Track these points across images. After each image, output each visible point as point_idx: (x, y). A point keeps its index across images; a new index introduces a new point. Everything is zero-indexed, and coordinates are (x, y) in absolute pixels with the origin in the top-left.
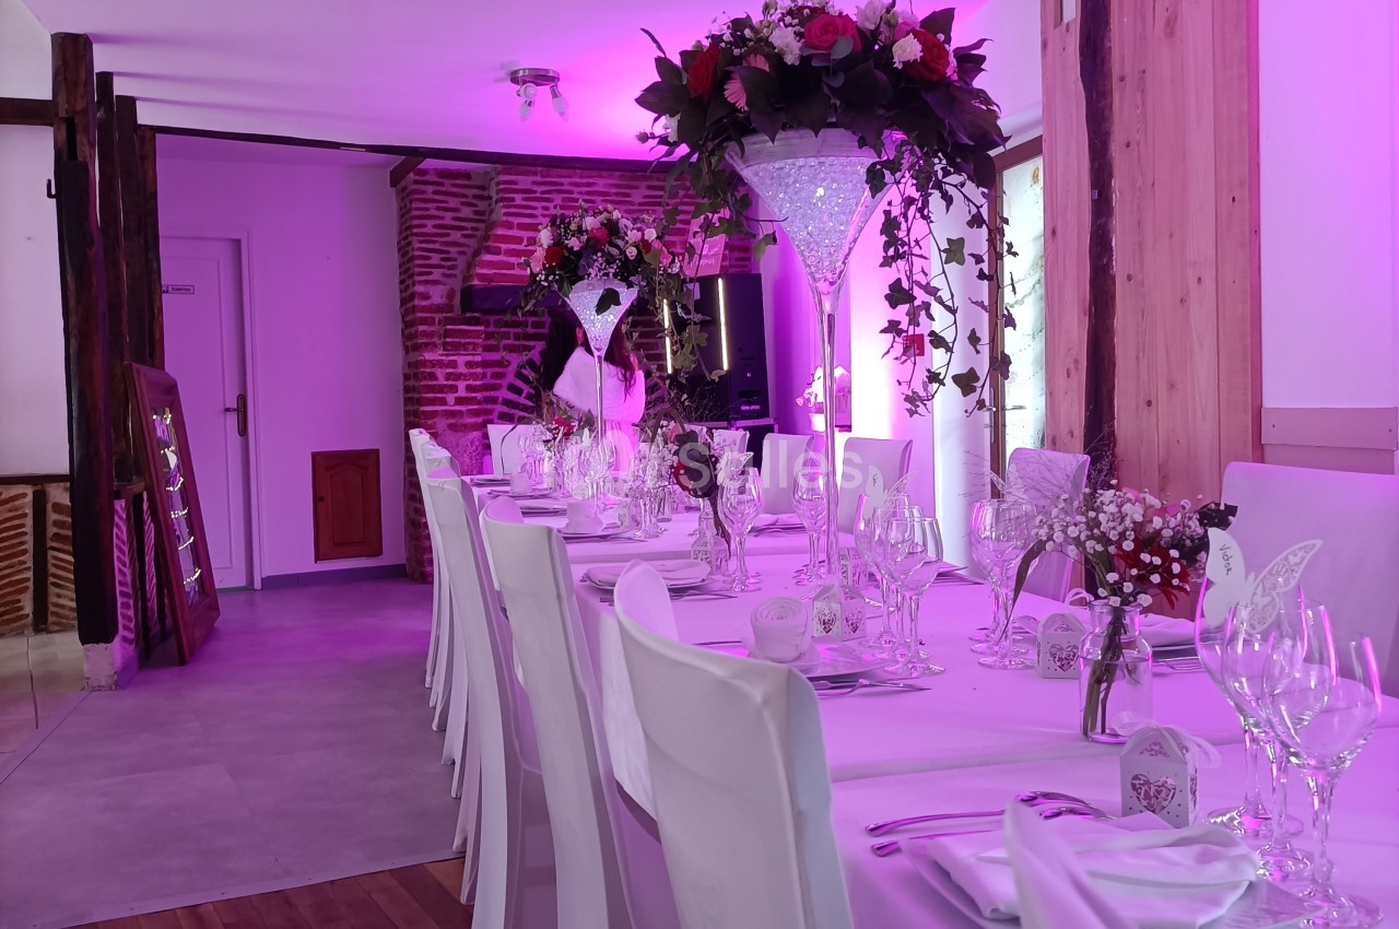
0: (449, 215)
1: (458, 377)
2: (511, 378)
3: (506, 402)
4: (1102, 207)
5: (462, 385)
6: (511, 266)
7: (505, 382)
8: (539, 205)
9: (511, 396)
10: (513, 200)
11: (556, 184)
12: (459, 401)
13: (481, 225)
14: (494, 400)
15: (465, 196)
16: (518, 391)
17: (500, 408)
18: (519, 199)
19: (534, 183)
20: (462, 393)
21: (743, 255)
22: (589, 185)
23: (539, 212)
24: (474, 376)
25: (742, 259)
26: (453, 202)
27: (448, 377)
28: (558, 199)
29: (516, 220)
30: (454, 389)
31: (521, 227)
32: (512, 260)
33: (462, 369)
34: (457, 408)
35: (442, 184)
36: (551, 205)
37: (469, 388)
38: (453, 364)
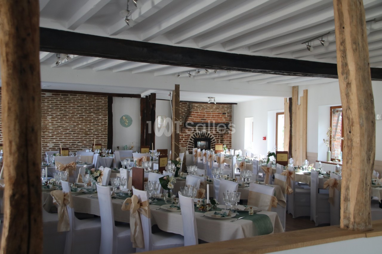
0: (183, 110)
1: (183, 137)
2: (190, 138)
3: (190, 142)
4: (291, 127)
5: (184, 139)
6: (194, 119)
7: (189, 138)
8: (199, 109)
9: (190, 141)
10: (194, 108)
11: (201, 105)
12: (183, 142)
13: (188, 112)
14: (187, 141)
15: (186, 107)
16: (191, 140)
17: (188, 143)
18: (195, 108)
19: (198, 105)
20: (184, 140)
21: (230, 117)
22: (207, 105)
23: (198, 110)
24: (186, 137)
25: (230, 118)
26: (184, 108)
27: (182, 137)
28: (201, 108)
29: (195, 111)
30: (182, 139)
31: (196, 113)
32: (194, 118)
33: (184, 136)
34: (183, 143)
35: (182, 105)
36: (200, 109)
37: (185, 139)
38: (183, 135)
